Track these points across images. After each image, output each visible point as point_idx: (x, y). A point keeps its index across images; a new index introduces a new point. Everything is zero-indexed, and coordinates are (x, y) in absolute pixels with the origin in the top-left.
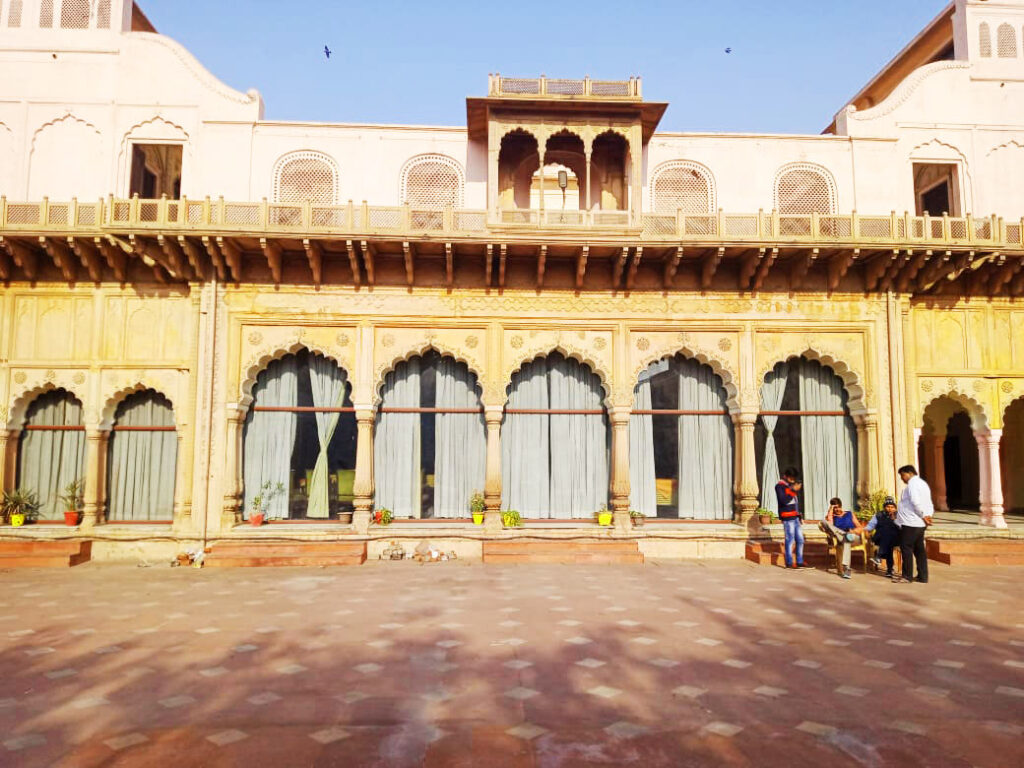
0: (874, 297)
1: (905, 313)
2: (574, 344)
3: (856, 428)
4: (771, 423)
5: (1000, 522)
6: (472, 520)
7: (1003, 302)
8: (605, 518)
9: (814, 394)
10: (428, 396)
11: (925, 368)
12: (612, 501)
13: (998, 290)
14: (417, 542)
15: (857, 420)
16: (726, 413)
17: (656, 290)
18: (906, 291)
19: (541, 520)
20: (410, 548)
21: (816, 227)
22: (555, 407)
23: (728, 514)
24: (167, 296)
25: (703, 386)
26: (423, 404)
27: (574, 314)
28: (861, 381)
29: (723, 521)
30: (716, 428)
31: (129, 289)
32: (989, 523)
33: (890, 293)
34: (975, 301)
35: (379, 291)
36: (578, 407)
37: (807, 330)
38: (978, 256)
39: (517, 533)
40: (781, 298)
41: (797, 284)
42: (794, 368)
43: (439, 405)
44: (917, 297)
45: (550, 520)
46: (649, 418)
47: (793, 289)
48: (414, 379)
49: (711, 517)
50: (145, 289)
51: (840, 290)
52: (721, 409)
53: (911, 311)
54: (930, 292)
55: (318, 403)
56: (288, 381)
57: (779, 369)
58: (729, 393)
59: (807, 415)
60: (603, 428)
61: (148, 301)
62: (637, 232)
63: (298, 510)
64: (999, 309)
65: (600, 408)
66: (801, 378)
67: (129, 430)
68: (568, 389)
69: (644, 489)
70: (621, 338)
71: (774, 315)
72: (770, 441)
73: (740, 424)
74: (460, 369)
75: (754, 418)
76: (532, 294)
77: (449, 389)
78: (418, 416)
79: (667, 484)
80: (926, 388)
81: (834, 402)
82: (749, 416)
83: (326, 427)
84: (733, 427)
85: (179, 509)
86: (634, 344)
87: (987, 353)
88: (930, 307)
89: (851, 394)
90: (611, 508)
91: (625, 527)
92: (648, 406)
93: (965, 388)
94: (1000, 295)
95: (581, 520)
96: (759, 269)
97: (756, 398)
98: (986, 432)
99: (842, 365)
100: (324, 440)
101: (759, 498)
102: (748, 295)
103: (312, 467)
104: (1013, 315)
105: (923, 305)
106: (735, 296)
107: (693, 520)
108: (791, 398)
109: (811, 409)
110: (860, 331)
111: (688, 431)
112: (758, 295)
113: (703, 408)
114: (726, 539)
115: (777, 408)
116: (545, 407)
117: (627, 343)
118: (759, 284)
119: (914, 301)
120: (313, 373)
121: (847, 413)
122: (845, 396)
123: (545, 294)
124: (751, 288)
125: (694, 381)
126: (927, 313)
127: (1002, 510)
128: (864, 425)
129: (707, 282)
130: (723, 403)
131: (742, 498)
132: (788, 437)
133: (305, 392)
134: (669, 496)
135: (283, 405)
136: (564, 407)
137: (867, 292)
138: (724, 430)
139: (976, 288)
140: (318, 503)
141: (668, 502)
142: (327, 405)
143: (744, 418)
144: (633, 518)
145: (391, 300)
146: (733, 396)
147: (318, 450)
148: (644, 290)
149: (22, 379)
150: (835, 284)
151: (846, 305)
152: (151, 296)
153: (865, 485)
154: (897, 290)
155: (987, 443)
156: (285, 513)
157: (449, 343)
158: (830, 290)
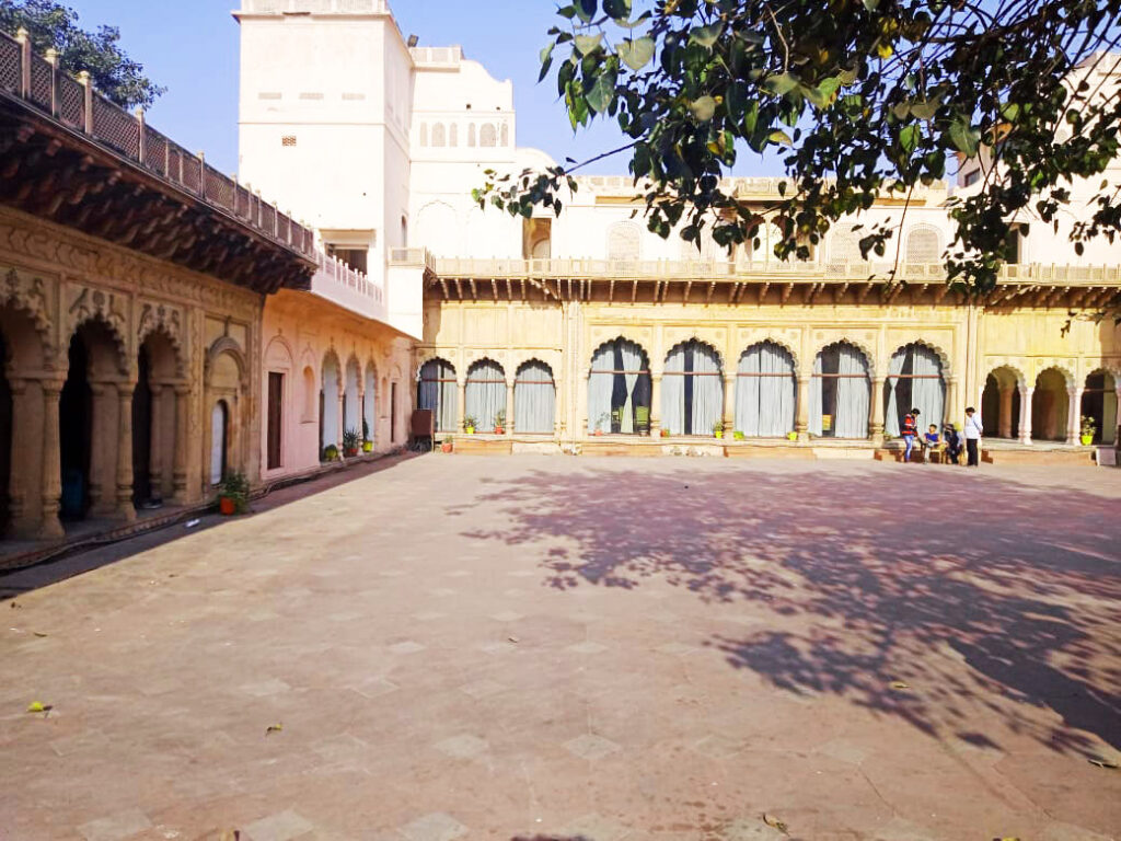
0: (961, 308)
1: (979, 318)
2: (777, 336)
3: (945, 385)
4: (894, 382)
5: (1028, 441)
6: (715, 437)
7: (1042, 311)
8: (793, 435)
9: (922, 364)
10: (689, 365)
11: (989, 351)
12: (796, 426)
13: (1038, 304)
14: (688, 447)
15: (946, 381)
16: (867, 376)
17: (829, 304)
18: (981, 305)
19: (754, 437)
20: (684, 449)
21: (927, 270)
22: (763, 371)
23: (865, 434)
24: (547, 308)
25: (854, 360)
26: (686, 369)
27: (779, 318)
28: (949, 359)
29: (862, 439)
30: (861, 384)
31: (527, 304)
32: (1022, 443)
33: (972, 307)
34: (1024, 310)
35: (667, 306)
36: (777, 371)
37: (919, 328)
38: (1023, 287)
39: (743, 443)
40: (904, 309)
41: (915, 301)
42: (909, 350)
43: (695, 370)
44: (988, 307)
45: (759, 437)
46: (820, 379)
47: (912, 303)
48: (681, 356)
49: (854, 437)
50: (536, 304)
51: (941, 304)
52: (864, 374)
53: (984, 316)
54: (996, 305)
55: (626, 369)
56: (610, 355)
57: (901, 350)
58: (870, 364)
59: (917, 377)
60: (792, 385)
61: (536, 311)
62: (822, 274)
63: (616, 428)
64: (1040, 315)
65: (790, 373)
66: (914, 356)
67: (523, 382)
68: (772, 362)
69: (815, 420)
70: (807, 333)
71: (900, 318)
72: (893, 393)
73: (875, 383)
74: (709, 350)
75: (884, 380)
76: (755, 307)
77: (701, 361)
78: (683, 377)
79: (828, 418)
80: (990, 363)
81: (934, 370)
82: (881, 379)
83: (631, 382)
84: (871, 385)
85: (558, 426)
86: (814, 337)
87: (1030, 341)
88: (996, 314)
89: (944, 366)
90: (797, 430)
91: (804, 441)
92: (820, 372)
93: (1014, 363)
94: (1040, 306)
95: (778, 438)
96: (892, 294)
97: (886, 367)
98: (1025, 389)
99: (939, 348)
100: (630, 390)
101: (884, 426)
102: (884, 307)
103: (623, 405)
104: (1048, 318)
105: (992, 312)
106: (876, 307)
107: (843, 439)
108: (908, 367)
109: (919, 373)
110: (952, 329)
111: (843, 387)
112: (891, 308)
113: (853, 373)
114: (863, 448)
115: (898, 373)
116: (757, 372)
117: (811, 334)
118: (892, 301)
119: (985, 310)
120: (623, 351)
121: (941, 377)
122: (940, 366)
123: (762, 307)
124: (887, 303)
125: (849, 357)
126: (994, 317)
127: (1030, 434)
128: (950, 384)
129: (861, 300)
130: (865, 370)
131: (873, 425)
132: (904, 389)
133: (619, 363)
134: (828, 425)
135: (606, 369)
136: (770, 372)
137: (957, 305)
138: (865, 386)
139: (1025, 303)
140: (627, 424)
141: (828, 429)
142: (631, 370)
143: (877, 380)
144: (810, 437)
145: (672, 310)
146: (872, 366)
147: (626, 395)
148: (822, 304)
149: (470, 354)
150: (938, 301)
151: (944, 313)
152: (539, 308)
153: (948, 419)
154: (976, 304)
155: (1025, 395)
156: (609, 430)
157: (704, 335)
158: (934, 304)
